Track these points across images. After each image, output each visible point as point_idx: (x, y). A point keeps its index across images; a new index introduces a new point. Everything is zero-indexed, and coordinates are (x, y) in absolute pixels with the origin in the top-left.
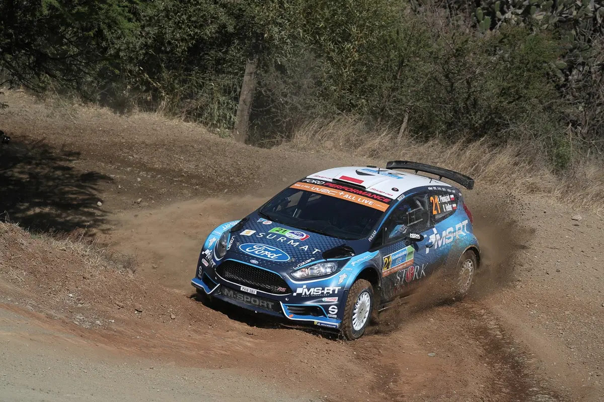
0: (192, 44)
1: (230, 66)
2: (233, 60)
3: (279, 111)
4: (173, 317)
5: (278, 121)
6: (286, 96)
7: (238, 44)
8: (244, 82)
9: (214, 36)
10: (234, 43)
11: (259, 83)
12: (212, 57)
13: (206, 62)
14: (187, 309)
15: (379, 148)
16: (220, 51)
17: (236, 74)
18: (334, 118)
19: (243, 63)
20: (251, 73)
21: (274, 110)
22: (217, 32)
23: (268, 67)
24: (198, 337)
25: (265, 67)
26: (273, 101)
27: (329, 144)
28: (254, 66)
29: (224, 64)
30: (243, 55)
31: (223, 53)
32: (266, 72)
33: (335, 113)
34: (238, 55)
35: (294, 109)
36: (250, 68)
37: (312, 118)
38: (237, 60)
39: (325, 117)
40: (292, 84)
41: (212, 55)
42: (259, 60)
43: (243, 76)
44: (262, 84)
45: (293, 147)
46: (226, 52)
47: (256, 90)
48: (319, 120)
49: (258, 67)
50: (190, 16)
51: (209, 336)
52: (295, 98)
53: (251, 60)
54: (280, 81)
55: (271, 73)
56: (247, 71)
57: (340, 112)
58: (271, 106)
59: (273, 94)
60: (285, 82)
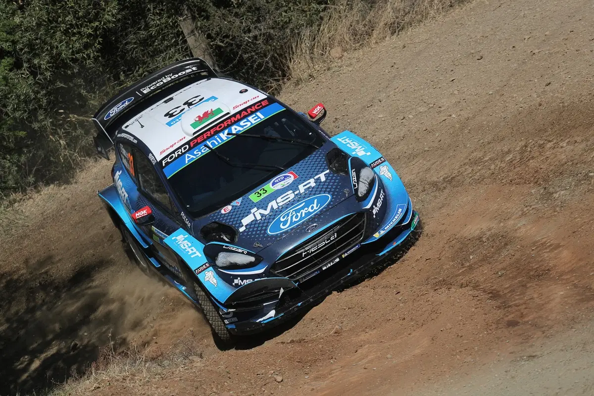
0: (99, 43)
1: (163, 39)
2: (162, 30)
3: (253, 54)
4: (279, 379)
5: (260, 65)
6: (249, 31)
7: (154, 8)
8: (191, 47)
9: (119, 16)
10: (149, 10)
11: (209, 36)
12: (135, 43)
13: (132, 53)
14: (290, 359)
15: (397, 18)
16: (139, 29)
17: (176, 43)
18: (322, 18)
19: (175, 25)
20: (192, 31)
21: (246, 56)
22: (120, 10)
23: (205, 10)
24: (322, 384)
25: (203, 13)
26: (239, 46)
27: (336, 52)
28: (189, 21)
29: (154, 42)
30: (169, 17)
31: (145, 29)
32: (207, 18)
33: (319, 12)
34: (163, 21)
35: (269, 38)
36: (186, 26)
37: (296, 34)
38: (166, 27)
39: (310, 23)
40: (248, 12)
41: (134, 41)
42: (189, 8)
43: (185, 42)
44: (213, 35)
45: (297, 83)
46: (147, 27)
47: (211, 47)
48: (306, 32)
49: (194, 18)
50: (76, 12)
51: (337, 373)
52: (262, 26)
53: (181, 15)
54: (231, 18)
55: (214, 15)
56: (186, 32)
57: (323, 6)
58: (240, 53)
59: (234, 38)
60: (237, 15)
